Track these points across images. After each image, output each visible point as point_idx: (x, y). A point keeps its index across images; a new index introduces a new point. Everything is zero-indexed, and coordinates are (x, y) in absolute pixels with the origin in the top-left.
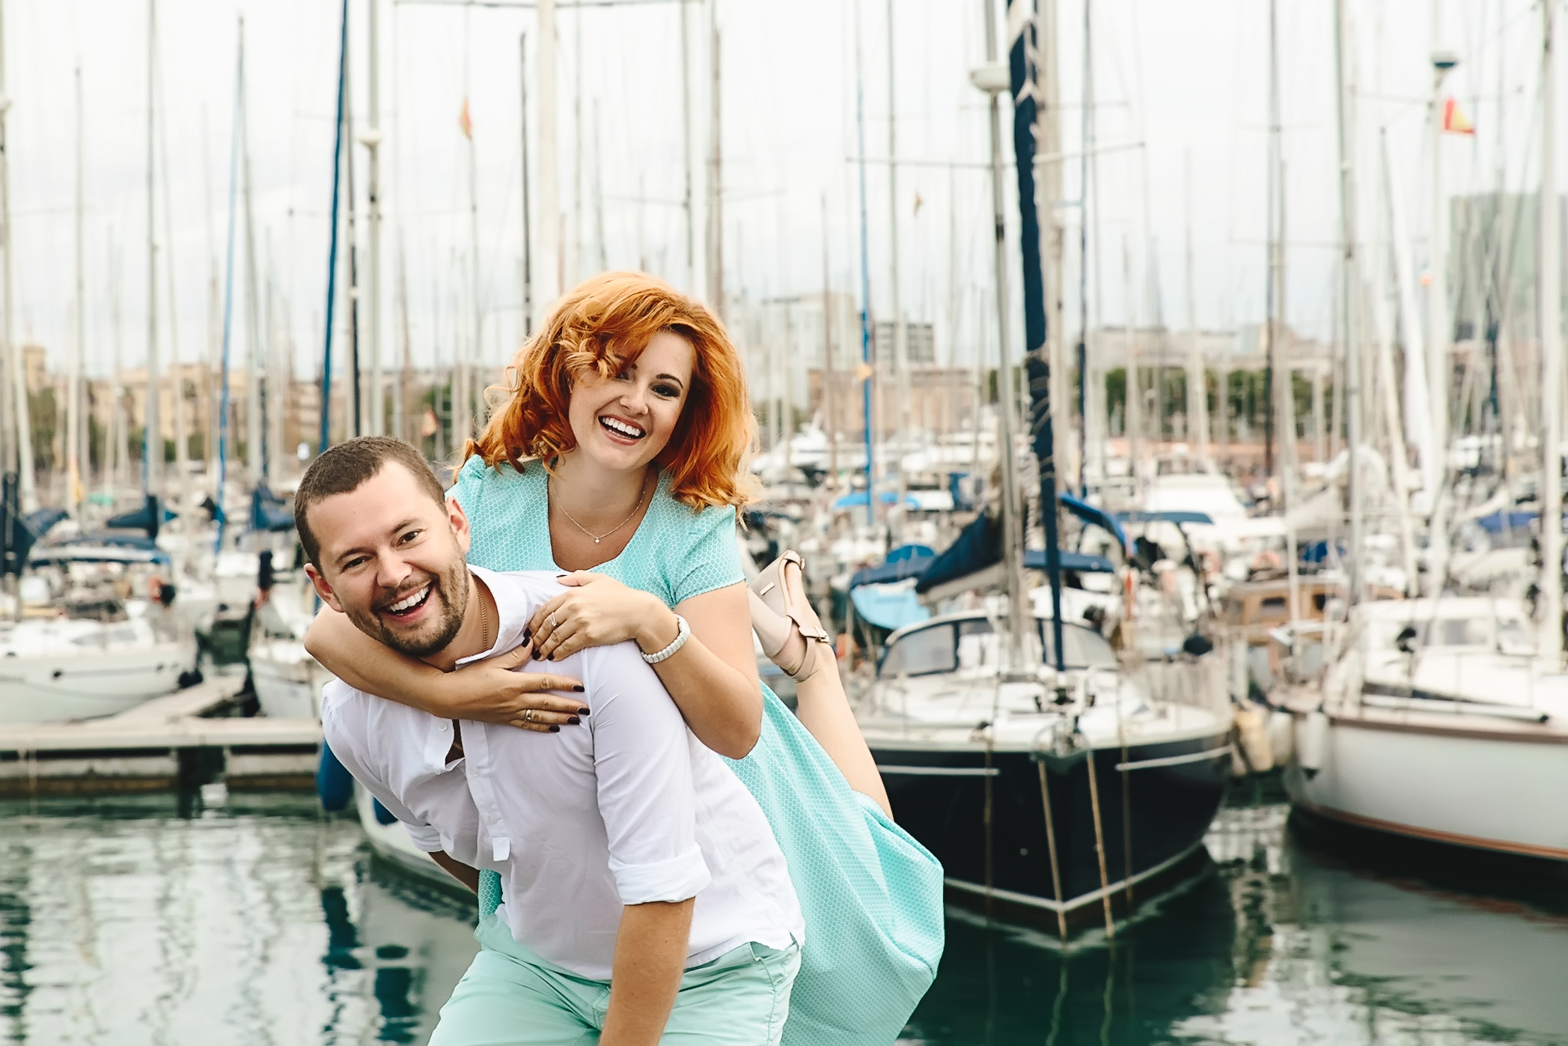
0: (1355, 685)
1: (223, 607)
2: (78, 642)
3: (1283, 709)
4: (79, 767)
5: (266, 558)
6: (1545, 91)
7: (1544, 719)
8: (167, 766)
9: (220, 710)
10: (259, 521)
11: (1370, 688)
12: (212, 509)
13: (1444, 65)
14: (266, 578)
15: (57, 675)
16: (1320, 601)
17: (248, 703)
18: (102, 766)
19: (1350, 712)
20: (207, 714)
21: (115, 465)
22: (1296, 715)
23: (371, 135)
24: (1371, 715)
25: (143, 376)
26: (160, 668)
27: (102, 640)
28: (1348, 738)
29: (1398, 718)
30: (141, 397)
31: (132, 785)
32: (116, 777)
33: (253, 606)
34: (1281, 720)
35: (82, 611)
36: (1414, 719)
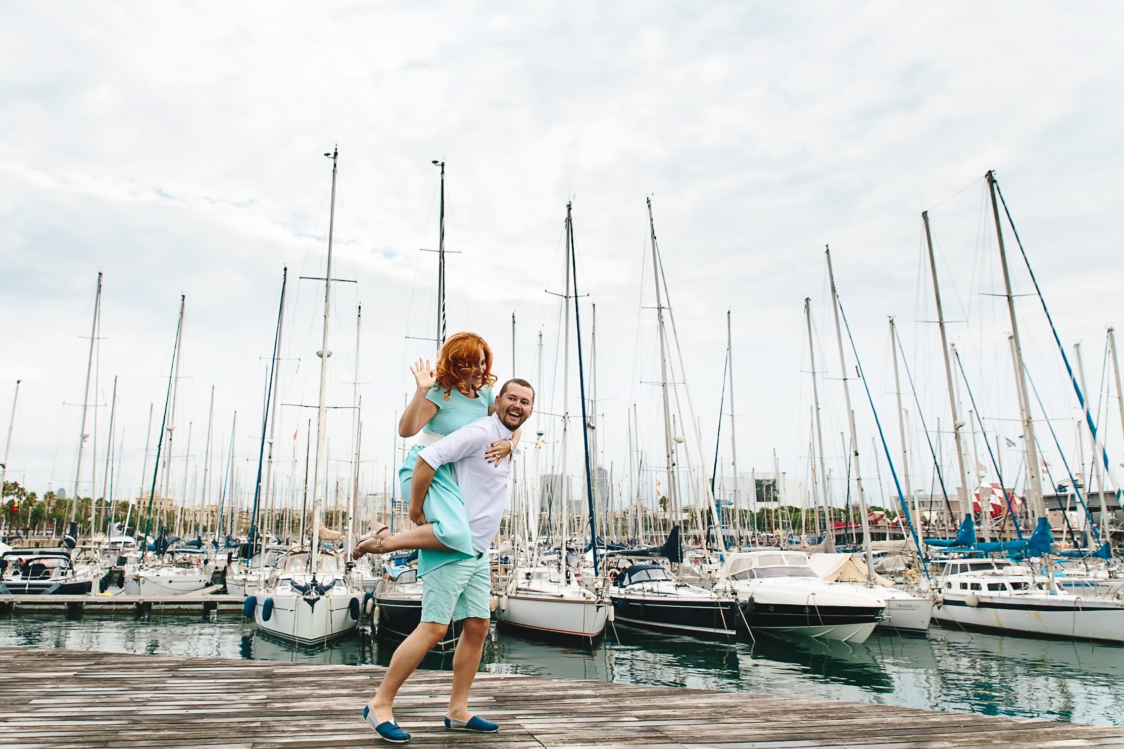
0: (514, 589)
1: (217, 568)
2: (178, 573)
3: (497, 595)
4: (176, 606)
5: (230, 555)
6: (564, 440)
7: (562, 596)
8: (201, 607)
9: (217, 592)
10: (228, 546)
11: (518, 589)
12: (215, 543)
13: (540, 434)
14: (230, 561)
15: (170, 582)
16: (506, 570)
17: (224, 591)
18: (182, 606)
19: (514, 595)
20: (213, 593)
21: (190, 532)
22: (500, 596)
23: (271, 441)
24: (519, 595)
25: (199, 508)
26: (200, 581)
27: (185, 573)
28: (512, 601)
29: (526, 596)
30: (198, 514)
31: (190, 612)
32: (186, 609)
33: (225, 568)
34: (496, 597)
35: (180, 565)
36: (529, 596)
